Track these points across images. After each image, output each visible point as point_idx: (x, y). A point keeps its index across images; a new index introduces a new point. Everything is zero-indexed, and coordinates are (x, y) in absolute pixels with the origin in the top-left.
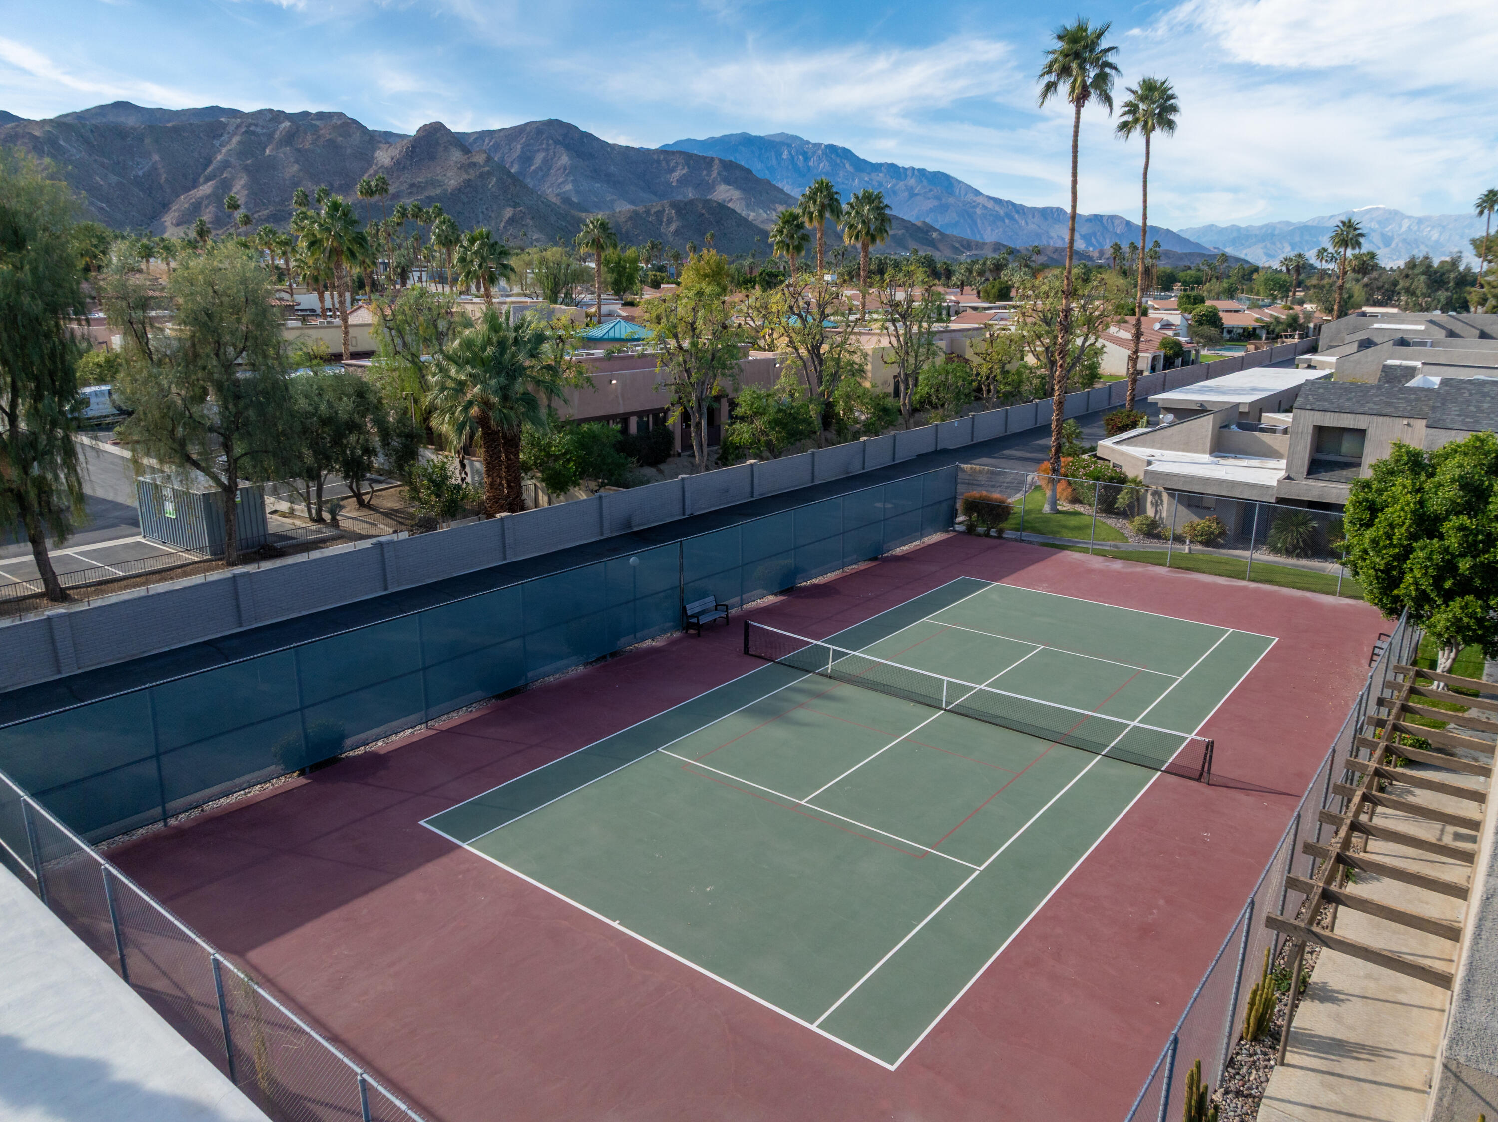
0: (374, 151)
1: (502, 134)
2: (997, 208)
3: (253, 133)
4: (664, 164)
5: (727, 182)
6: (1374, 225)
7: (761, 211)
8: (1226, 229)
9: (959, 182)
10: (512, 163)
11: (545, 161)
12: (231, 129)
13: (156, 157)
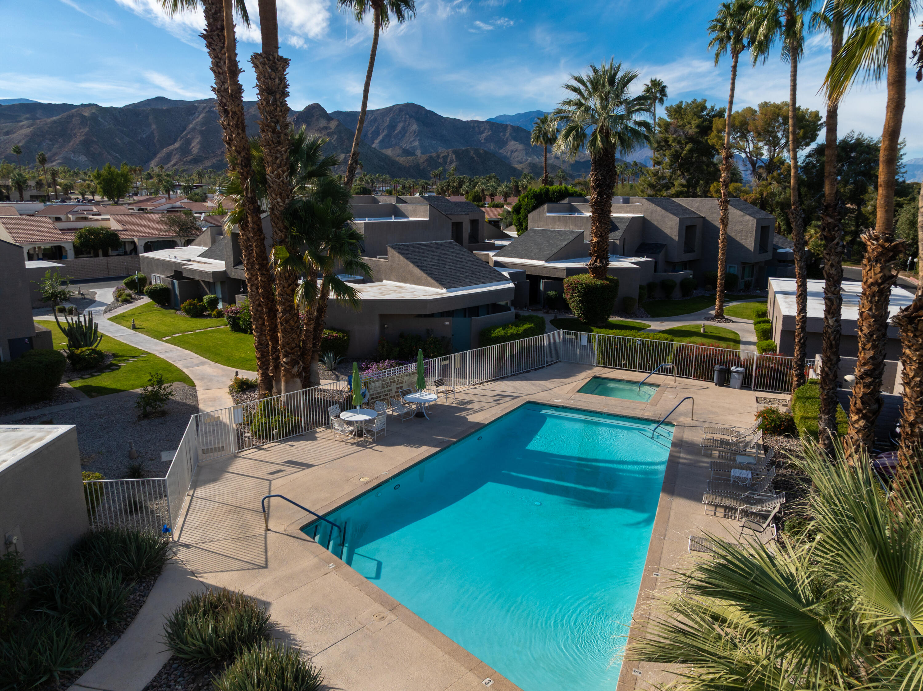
1: (378, 112)
3: (213, 112)
4: (477, 129)
5: (515, 139)
7: (535, 157)
10: (384, 129)
11: (403, 128)
12: (200, 109)
13: (154, 127)
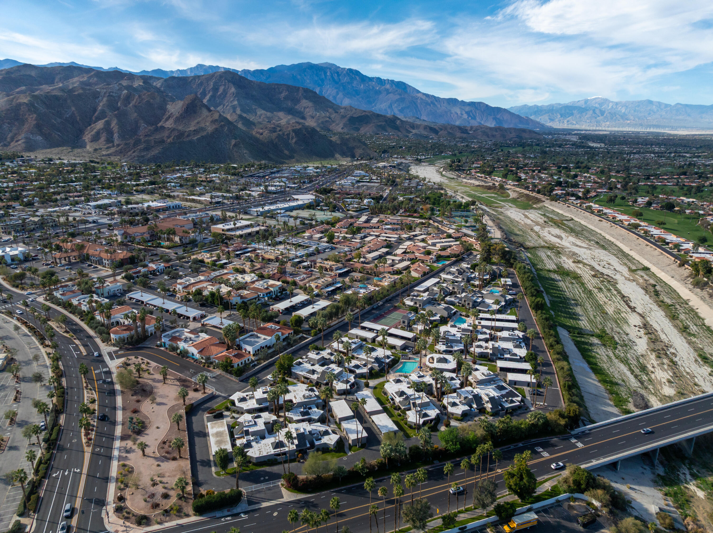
0: (166, 105)
1: (203, 77)
2: (427, 99)
3: (112, 96)
4: (277, 89)
5: (306, 98)
6: (597, 105)
8: (532, 107)
9: (410, 86)
10: (209, 91)
11: (224, 90)
12: (102, 94)
13: (73, 109)
